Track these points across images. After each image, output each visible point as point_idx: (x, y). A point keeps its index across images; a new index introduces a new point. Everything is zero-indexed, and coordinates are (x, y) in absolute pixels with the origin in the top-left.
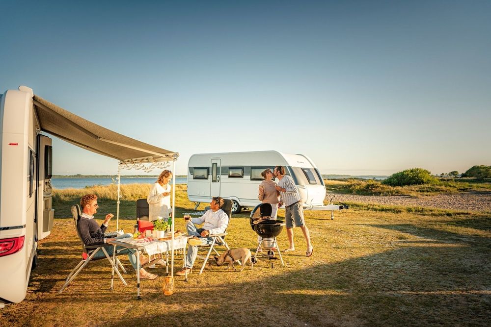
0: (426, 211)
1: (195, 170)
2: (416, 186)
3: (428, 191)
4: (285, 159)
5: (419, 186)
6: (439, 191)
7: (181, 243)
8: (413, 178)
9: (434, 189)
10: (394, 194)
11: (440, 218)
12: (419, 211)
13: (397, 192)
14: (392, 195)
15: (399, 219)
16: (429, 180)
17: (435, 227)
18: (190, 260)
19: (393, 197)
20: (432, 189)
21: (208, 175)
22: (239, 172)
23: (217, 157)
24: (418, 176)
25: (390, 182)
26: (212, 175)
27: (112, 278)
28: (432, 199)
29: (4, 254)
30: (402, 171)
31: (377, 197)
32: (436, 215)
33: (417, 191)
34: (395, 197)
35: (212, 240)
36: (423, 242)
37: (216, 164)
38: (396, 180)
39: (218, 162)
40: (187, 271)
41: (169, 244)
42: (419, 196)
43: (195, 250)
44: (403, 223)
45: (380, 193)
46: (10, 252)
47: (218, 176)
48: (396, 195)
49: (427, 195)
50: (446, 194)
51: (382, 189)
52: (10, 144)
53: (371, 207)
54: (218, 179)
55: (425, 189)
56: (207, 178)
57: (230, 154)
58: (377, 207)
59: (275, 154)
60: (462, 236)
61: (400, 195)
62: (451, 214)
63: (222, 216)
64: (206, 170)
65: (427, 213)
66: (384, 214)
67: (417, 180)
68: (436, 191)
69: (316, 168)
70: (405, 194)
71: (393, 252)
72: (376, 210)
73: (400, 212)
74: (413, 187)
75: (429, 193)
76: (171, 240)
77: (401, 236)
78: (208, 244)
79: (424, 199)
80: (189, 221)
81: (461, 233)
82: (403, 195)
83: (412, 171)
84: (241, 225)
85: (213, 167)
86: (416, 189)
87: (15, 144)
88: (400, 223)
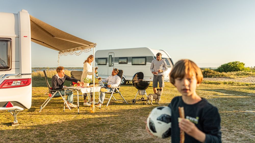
0: (235, 83)
1: (99, 60)
2: (235, 72)
3: (241, 75)
4: (152, 52)
5: (237, 72)
6: (248, 75)
7: (98, 89)
8: (234, 67)
9: (245, 73)
10: (220, 76)
11: (241, 87)
12: (231, 83)
13: (223, 76)
14: (219, 77)
15: (218, 87)
16: (243, 69)
17: (236, 90)
18: (101, 99)
19: (219, 78)
20: (244, 74)
21: (106, 62)
22: (125, 61)
23: (112, 51)
24: (236, 66)
25: (219, 70)
26: (109, 62)
27: (64, 106)
28: (243, 79)
29: (24, 85)
30: (227, 63)
31: (209, 78)
32: (240, 85)
33: (235, 75)
34: (221, 78)
35: (113, 90)
36: (226, 96)
37: (111, 56)
38: (223, 68)
39: (112, 54)
40: (100, 105)
41: (92, 89)
42: (235, 78)
43: (104, 94)
44: (219, 89)
45: (212, 76)
46: (26, 85)
47: (112, 63)
48: (221, 77)
49: (240, 77)
50: (252, 77)
51: (213, 73)
52: (24, 37)
53: (204, 82)
54: (113, 64)
55: (240, 74)
56: (106, 65)
57: (119, 49)
58: (207, 82)
59: (146, 49)
60: (249, 94)
61: (224, 77)
62: (248, 85)
63: (118, 78)
64: (105, 59)
65: (235, 84)
66: (210, 85)
67: (236, 69)
68: (247, 75)
69: (170, 58)
70: (227, 76)
71: (209, 99)
72: (206, 83)
73: (220, 84)
74: (232, 73)
75: (241, 76)
76: (93, 87)
77: (216, 94)
78: (110, 92)
79: (237, 79)
80: (100, 80)
81: (249, 92)
82: (226, 77)
83: (233, 63)
84: (126, 89)
85: (109, 58)
86: (234, 74)
87: (26, 37)
88: (218, 89)
